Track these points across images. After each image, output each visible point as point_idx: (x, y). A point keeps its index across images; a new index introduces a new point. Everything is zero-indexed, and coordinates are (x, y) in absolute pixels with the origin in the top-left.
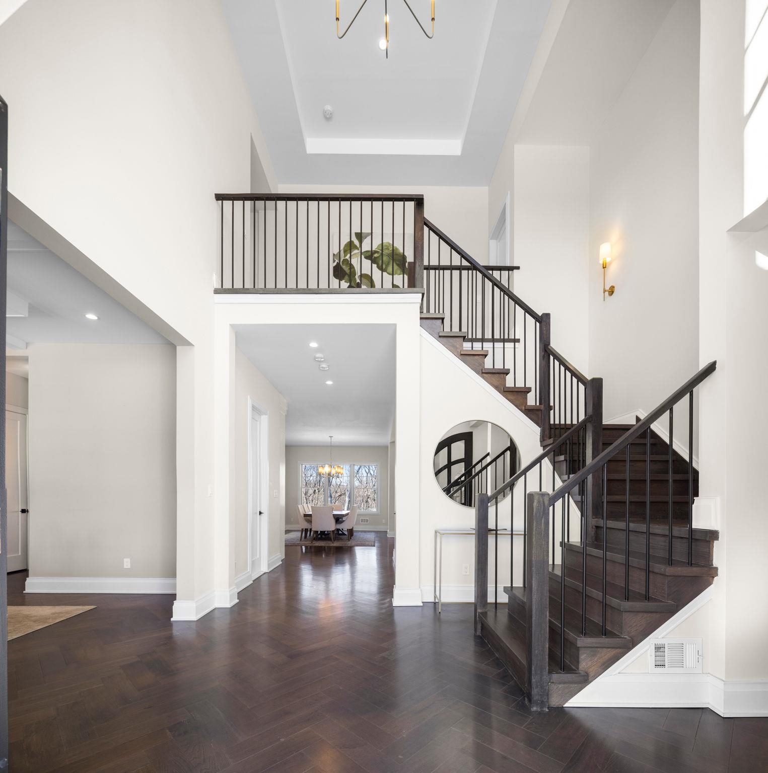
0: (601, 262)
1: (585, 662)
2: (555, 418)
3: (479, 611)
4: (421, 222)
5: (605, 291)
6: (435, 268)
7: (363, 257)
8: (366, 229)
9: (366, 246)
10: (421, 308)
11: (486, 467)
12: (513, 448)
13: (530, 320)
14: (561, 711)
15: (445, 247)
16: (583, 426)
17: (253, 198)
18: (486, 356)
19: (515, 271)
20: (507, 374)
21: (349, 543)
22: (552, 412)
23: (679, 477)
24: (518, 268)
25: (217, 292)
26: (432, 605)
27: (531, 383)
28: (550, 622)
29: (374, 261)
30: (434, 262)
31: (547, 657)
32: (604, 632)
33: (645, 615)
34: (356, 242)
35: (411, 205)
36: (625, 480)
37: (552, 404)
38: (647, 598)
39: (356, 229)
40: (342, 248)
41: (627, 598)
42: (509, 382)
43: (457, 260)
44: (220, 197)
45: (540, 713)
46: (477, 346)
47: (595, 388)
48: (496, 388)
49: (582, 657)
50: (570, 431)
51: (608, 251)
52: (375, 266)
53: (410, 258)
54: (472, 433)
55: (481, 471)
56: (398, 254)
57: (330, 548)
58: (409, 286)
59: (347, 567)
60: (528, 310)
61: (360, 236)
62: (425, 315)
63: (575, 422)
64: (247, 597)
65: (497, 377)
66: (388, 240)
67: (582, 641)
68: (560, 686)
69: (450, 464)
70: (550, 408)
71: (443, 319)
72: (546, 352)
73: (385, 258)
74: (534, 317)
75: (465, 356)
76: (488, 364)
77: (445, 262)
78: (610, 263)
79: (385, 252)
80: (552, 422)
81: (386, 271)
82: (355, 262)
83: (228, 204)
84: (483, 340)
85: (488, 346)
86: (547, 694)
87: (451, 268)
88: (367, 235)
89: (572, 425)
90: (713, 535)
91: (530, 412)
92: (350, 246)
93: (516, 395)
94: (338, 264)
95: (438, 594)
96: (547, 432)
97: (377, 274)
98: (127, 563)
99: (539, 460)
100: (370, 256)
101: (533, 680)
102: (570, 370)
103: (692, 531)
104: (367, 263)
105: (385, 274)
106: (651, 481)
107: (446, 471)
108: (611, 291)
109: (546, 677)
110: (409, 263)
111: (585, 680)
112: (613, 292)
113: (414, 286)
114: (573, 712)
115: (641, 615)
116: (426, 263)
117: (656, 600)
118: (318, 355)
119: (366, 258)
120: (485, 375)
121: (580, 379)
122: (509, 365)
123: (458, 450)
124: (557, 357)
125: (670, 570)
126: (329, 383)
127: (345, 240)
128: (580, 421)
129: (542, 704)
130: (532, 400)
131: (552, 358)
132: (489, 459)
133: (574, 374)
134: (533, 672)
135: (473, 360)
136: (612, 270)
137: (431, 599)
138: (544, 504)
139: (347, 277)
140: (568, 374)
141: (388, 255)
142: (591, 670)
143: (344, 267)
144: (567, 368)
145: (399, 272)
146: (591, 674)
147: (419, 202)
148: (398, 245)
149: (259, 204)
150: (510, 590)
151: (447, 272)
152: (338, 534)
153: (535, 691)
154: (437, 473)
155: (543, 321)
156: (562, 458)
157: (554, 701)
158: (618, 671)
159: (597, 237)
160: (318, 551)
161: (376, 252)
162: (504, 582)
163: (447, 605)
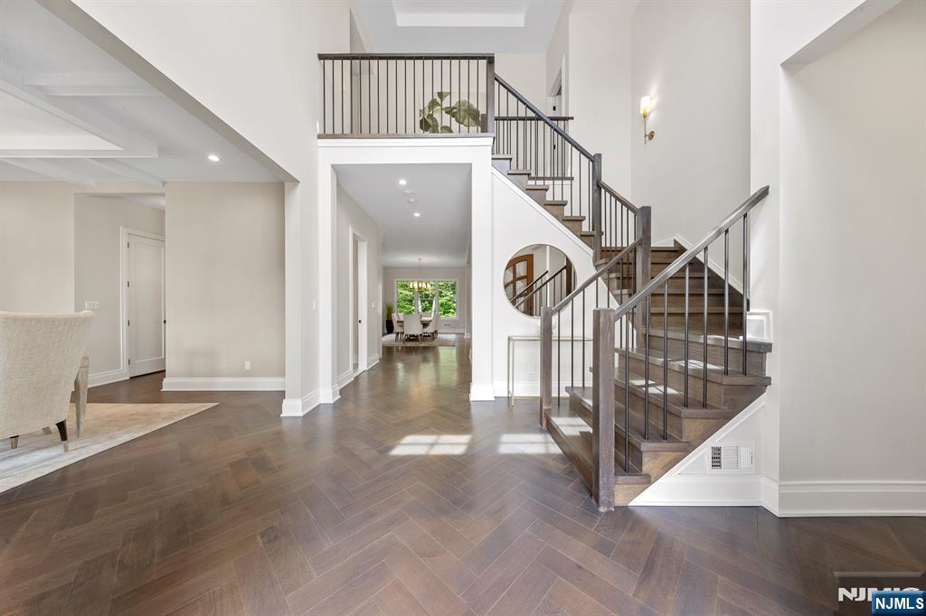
0: (642, 112)
1: (648, 465)
2: (606, 242)
3: (544, 407)
4: (493, 78)
5: (646, 136)
6: (503, 119)
7: (444, 112)
8: (446, 90)
9: (446, 103)
10: (493, 150)
11: (546, 283)
12: (569, 267)
13: (585, 160)
14: (625, 510)
15: (513, 99)
16: (633, 249)
17: (351, 57)
18: (547, 190)
19: (570, 121)
20: (565, 205)
21: (434, 343)
22: (603, 237)
23: (714, 291)
24: (572, 118)
25: (320, 137)
26: (506, 399)
27: (585, 213)
28: (616, 426)
29: (453, 115)
30: (503, 114)
31: (613, 461)
32: (665, 437)
33: (703, 421)
34: (439, 100)
35: (483, 63)
36: (663, 295)
37: (603, 230)
38: (705, 405)
39: (437, 89)
40: (426, 105)
41: (686, 405)
42: (567, 212)
43: (522, 112)
44: (322, 57)
45: (608, 513)
46: (540, 183)
47: (644, 215)
48: (556, 217)
49: (645, 459)
50: (621, 253)
51: (648, 103)
52: (453, 119)
53: (482, 111)
54: (532, 255)
55: (541, 287)
56: (474, 110)
57: (418, 347)
58: (482, 132)
59: (432, 364)
60: (583, 152)
61: (441, 95)
62: (495, 156)
63: (625, 245)
64: (348, 393)
65: (555, 207)
66: (464, 98)
67: (645, 446)
68: (625, 486)
69: (515, 280)
70: (601, 234)
71: (511, 159)
72: (599, 186)
73: (462, 113)
74: (588, 157)
75: (529, 190)
76: (549, 197)
77: (512, 114)
78: (649, 114)
79: (462, 108)
80: (603, 245)
81: (462, 123)
82: (436, 116)
83: (328, 63)
84: (544, 179)
85: (549, 183)
86: (611, 494)
87: (517, 119)
88: (447, 94)
89: (622, 248)
90: (767, 347)
91: (583, 237)
92: (433, 104)
93: (573, 222)
94: (424, 118)
95: (511, 390)
96: (599, 254)
97: (455, 125)
98: (248, 365)
99: (595, 278)
100: (450, 111)
101: (601, 482)
102: (620, 200)
103: (745, 342)
104: (447, 117)
105: (462, 126)
106: (690, 295)
107: (512, 285)
108: (651, 136)
109: (612, 479)
110: (483, 115)
111: (648, 481)
112: (653, 136)
113: (486, 132)
114: (638, 511)
115: (699, 420)
116: (496, 115)
117: (712, 407)
118: (407, 191)
119: (446, 113)
120: (547, 207)
121: (630, 207)
122: (567, 198)
123: (521, 268)
124: (608, 190)
125: (726, 380)
126: (417, 215)
127: (428, 99)
128: (630, 244)
129: (609, 504)
130: (586, 227)
131: (603, 191)
132: (547, 277)
133: (624, 203)
134: (600, 475)
135: (537, 193)
136: (652, 118)
137: (505, 394)
138: (610, 319)
139: (431, 129)
140: (619, 204)
141: (465, 111)
142: (653, 471)
143: (428, 120)
144: (617, 199)
145: (473, 124)
146: (653, 476)
147: (490, 60)
148: (473, 102)
149: (356, 62)
150: (571, 389)
151: (514, 123)
152: (425, 337)
153: (602, 493)
154: (506, 286)
155: (595, 160)
156: (613, 275)
157: (619, 500)
158: (678, 472)
159: (638, 90)
160: (410, 350)
161: (454, 108)
162: (566, 383)
163: (518, 400)
